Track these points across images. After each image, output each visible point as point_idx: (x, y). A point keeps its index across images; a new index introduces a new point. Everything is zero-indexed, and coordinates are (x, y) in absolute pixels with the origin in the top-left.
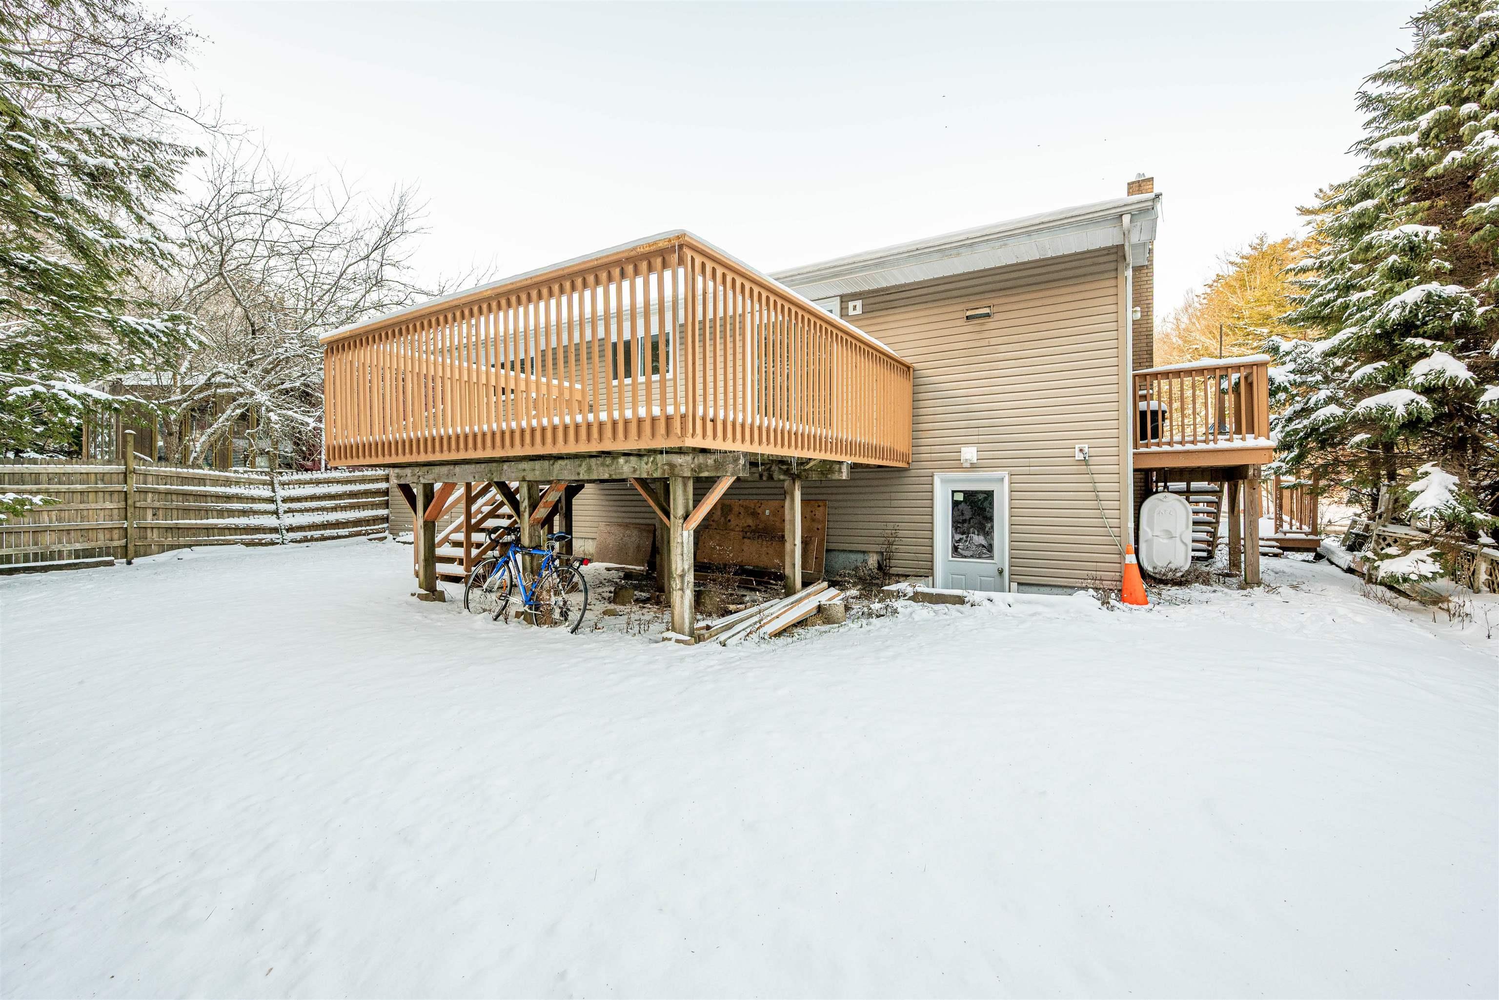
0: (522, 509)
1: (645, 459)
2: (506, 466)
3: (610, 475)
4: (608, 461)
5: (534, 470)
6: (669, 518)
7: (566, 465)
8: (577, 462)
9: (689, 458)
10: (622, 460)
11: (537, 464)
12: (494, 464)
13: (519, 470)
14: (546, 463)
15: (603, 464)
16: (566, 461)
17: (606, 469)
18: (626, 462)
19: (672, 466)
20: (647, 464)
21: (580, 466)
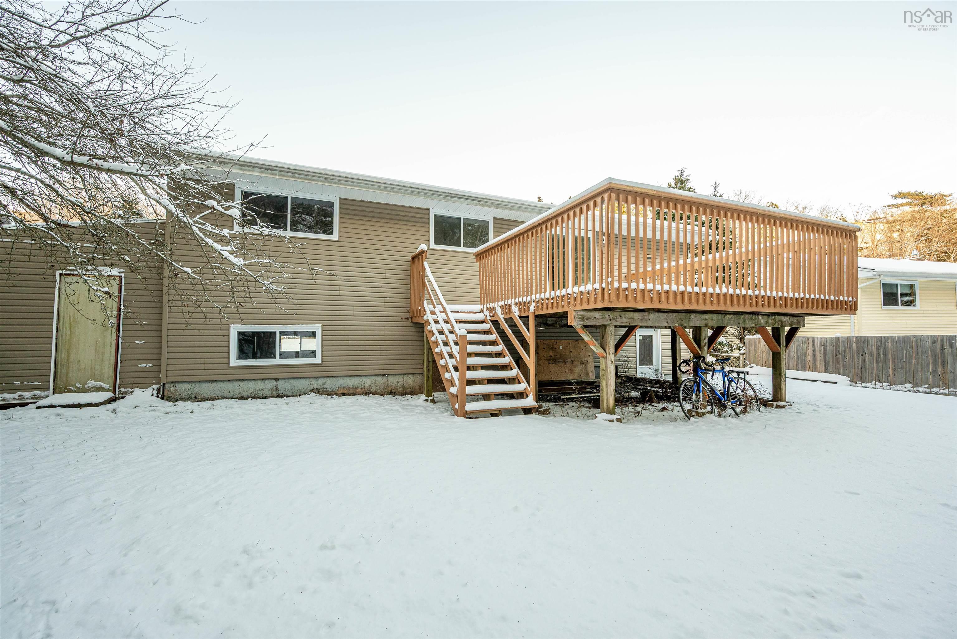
0: (703, 344)
1: (771, 317)
2: (692, 316)
3: (756, 325)
4: (754, 317)
5: (712, 320)
6: (780, 346)
7: (732, 318)
8: (738, 316)
9: (788, 318)
10: (760, 317)
11: (714, 316)
12: (684, 314)
13: (702, 319)
14: (720, 316)
15: (752, 319)
16: (732, 316)
17: (753, 321)
18: (762, 318)
19: (782, 322)
20: (771, 320)
21: (740, 319)
